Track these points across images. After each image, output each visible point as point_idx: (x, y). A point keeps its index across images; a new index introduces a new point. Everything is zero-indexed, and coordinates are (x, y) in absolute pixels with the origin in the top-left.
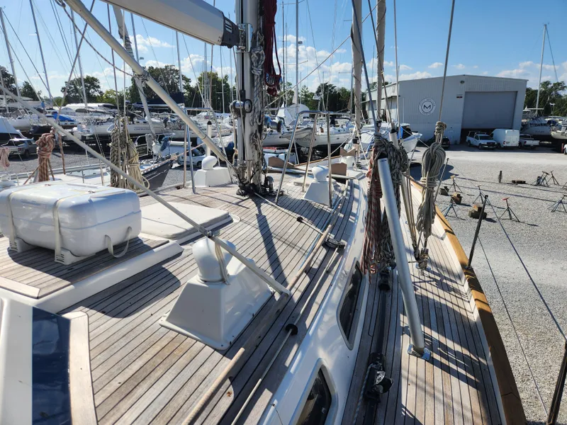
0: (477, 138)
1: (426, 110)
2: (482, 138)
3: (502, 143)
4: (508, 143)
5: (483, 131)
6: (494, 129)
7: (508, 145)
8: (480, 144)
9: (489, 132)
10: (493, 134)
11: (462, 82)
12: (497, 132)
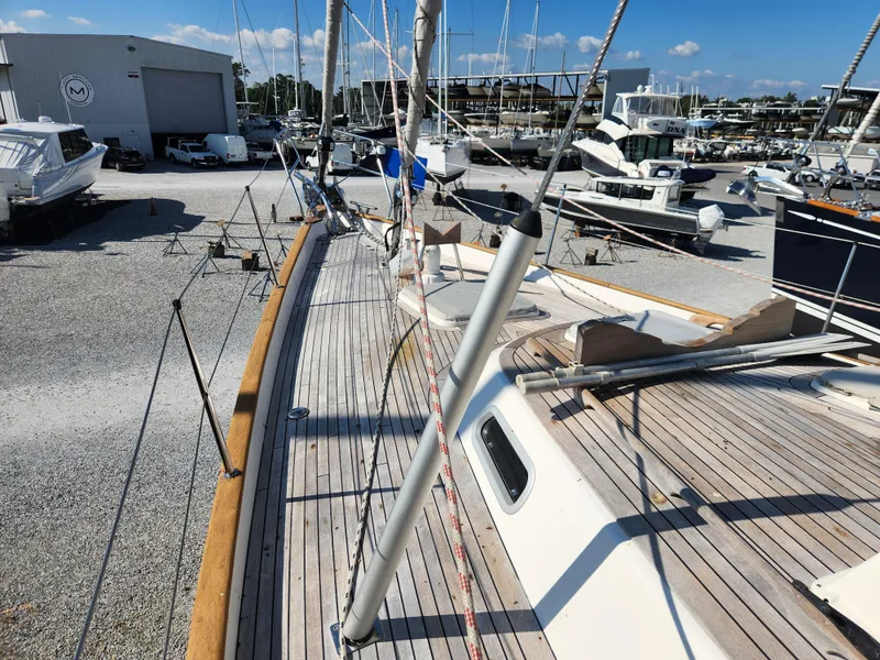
0: (184, 148)
1: (74, 96)
2: (194, 149)
3: (224, 156)
4: (233, 156)
5: (190, 137)
6: (206, 135)
7: (234, 160)
8: (193, 160)
9: (198, 139)
10: (206, 143)
11: (131, 49)
12: (211, 138)
